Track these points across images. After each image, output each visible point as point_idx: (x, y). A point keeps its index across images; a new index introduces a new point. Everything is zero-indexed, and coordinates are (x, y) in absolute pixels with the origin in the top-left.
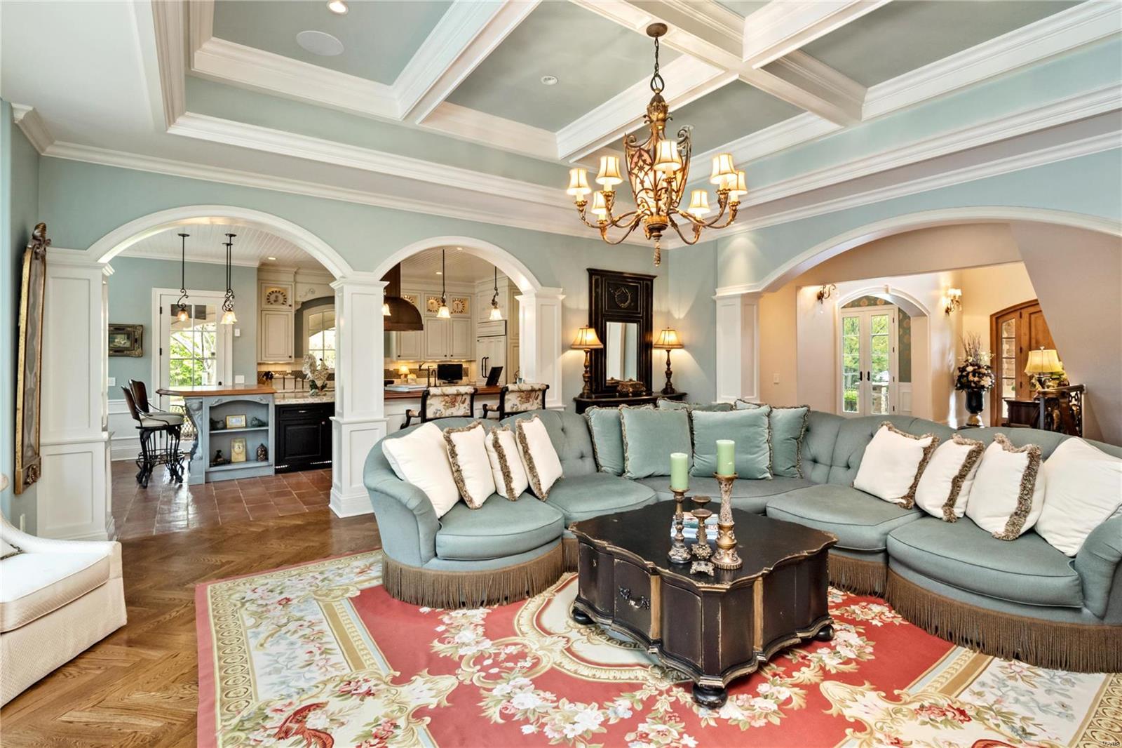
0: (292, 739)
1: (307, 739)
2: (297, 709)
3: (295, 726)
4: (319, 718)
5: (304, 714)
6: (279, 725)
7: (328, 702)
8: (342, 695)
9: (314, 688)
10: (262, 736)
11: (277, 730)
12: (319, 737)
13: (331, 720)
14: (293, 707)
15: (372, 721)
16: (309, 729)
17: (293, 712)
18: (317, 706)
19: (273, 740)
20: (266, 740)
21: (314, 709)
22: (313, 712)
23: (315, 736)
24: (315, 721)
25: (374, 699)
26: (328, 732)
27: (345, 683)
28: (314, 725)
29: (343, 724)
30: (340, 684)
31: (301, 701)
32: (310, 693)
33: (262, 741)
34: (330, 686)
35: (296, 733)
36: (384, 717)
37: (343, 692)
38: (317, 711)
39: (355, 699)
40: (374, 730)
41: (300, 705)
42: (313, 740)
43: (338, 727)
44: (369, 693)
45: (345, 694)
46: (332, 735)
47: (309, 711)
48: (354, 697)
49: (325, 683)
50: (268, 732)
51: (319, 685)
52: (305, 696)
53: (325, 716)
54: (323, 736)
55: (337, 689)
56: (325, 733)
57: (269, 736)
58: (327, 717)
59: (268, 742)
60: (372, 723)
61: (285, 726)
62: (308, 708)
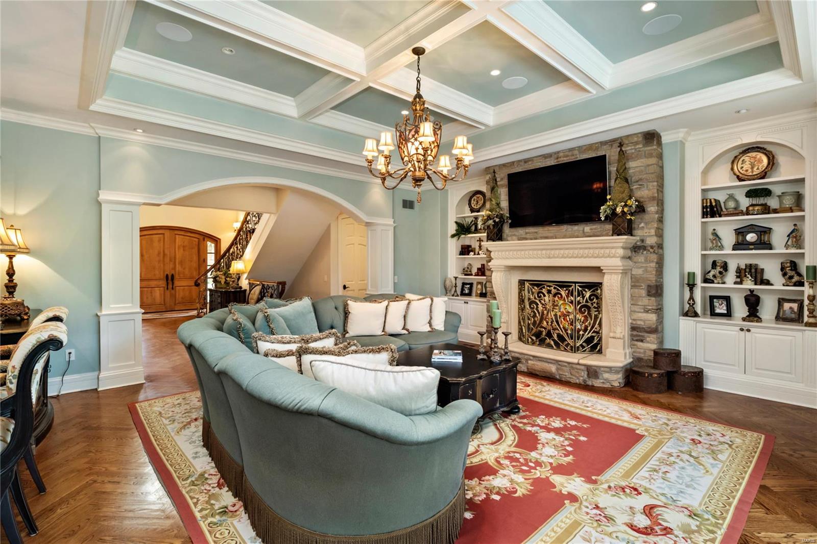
0: (665, 524)
1: (657, 517)
2: (645, 536)
3: (657, 528)
4: (639, 520)
5: (644, 530)
6: (664, 537)
7: (622, 524)
8: (611, 519)
9: (620, 538)
10: (680, 540)
11: (668, 536)
12: (650, 513)
13: (634, 514)
14: (646, 539)
15: (616, 497)
16: (651, 521)
17: (648, 537)
18: (632, 527)
19: (676, 532)
20: (680, 536)
21: (636, 527)
22: (638, 526)
23: (651, 515)
24: (643, 521)
25: (599, 503)
26: (643, 511)
27: (600, 522)
28: (646, 519)
29: (631, 508)
30: (604, 525)
31: (637, 538)
32: (626, 536)
33: (683, 538)
34: (610, 529)
35: (660, 524)
36: (608, 494)
37: (608, 520)
38: (635, 524)
39: (607, 512)
40: (621, 493)
41: (639, 537)
42: (654, 515)
43: (635, 508)
44: (597, 507)
45: (609, 519)
46: (643, 508)
47: (639, 529)
48: (606, 513)
49: (610, 535)
50: (675, 539)
51: (615, 537)
52: (632, 538)
53: (635, 518)
54: (647, 512)
55: (608, 524)
56: (644, 511)
57: (677, 536)
58: (634, 517)
59: (680, 534)
60: (618, 497)
61: (662, 533)
62: (638, 531)
